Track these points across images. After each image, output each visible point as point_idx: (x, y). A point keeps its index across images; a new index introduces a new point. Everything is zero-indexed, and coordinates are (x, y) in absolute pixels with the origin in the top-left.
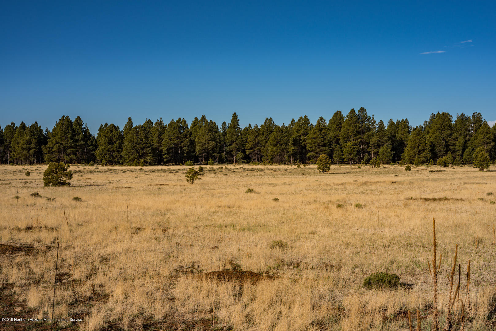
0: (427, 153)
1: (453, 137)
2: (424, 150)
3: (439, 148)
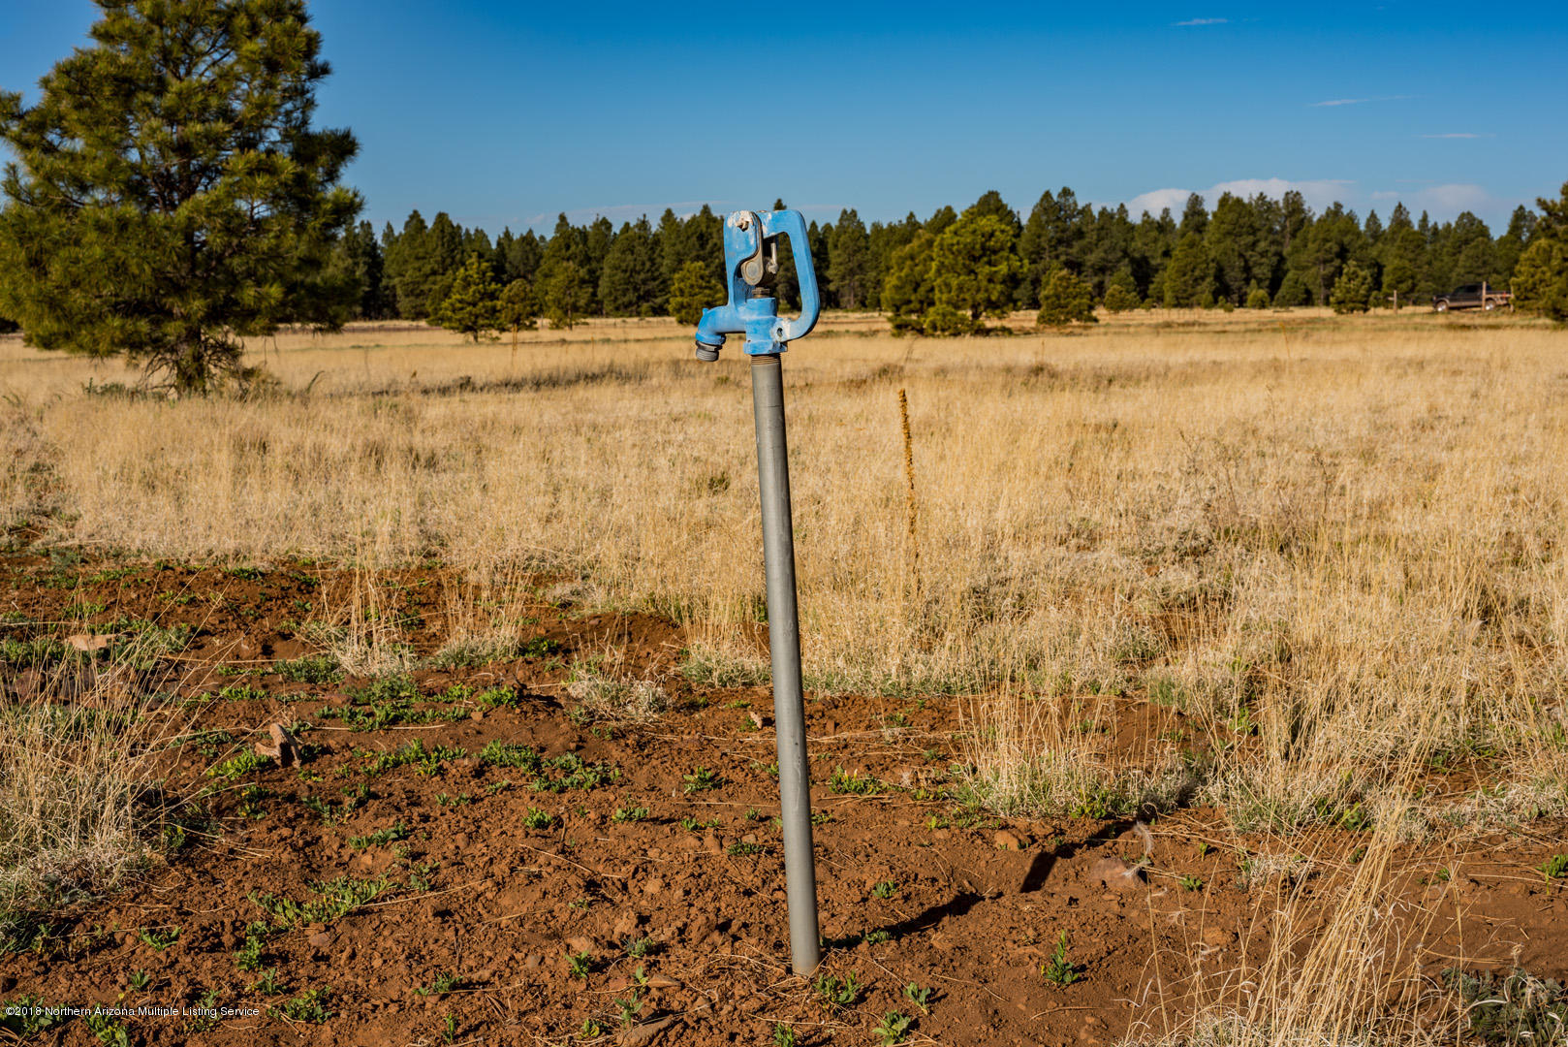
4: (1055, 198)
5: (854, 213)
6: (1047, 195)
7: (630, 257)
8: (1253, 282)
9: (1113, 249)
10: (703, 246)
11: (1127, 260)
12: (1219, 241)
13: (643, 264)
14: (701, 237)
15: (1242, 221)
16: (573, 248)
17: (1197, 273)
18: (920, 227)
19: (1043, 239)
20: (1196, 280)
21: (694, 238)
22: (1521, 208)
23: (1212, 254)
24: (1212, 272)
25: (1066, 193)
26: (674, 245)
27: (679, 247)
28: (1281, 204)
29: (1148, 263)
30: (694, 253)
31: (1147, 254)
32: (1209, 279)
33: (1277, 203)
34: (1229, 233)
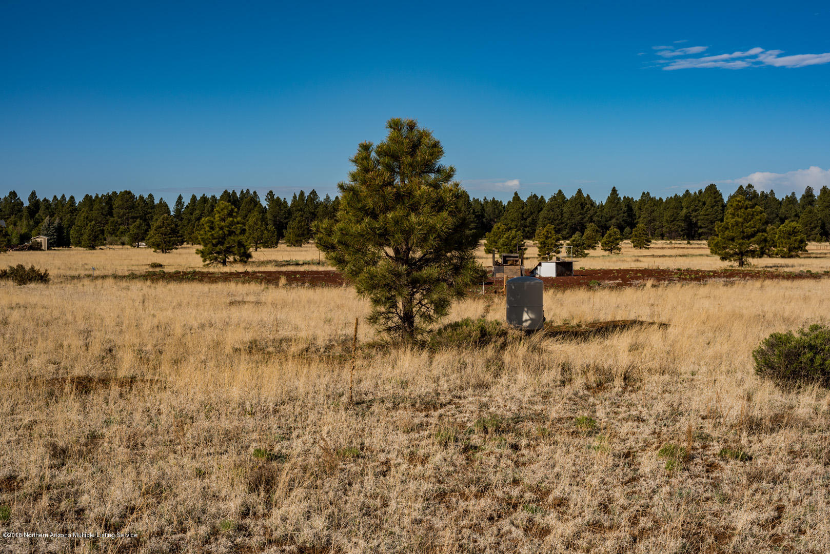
4: (745, 188)
5: (648, 193)
7: (552, 213)
9: (772, 213)
10: (582, 208)
11: (778, 219)
12: (823, 210)
13: (558, 216)
14: (582, 204)
16: (525, 208)
17: (812, 225)
20: (812, 228)
21: (579, 205)
23: (819, 216)
24: (819, 225)
26: (569, 208)
27: (572, 209)
30: (579, 212)
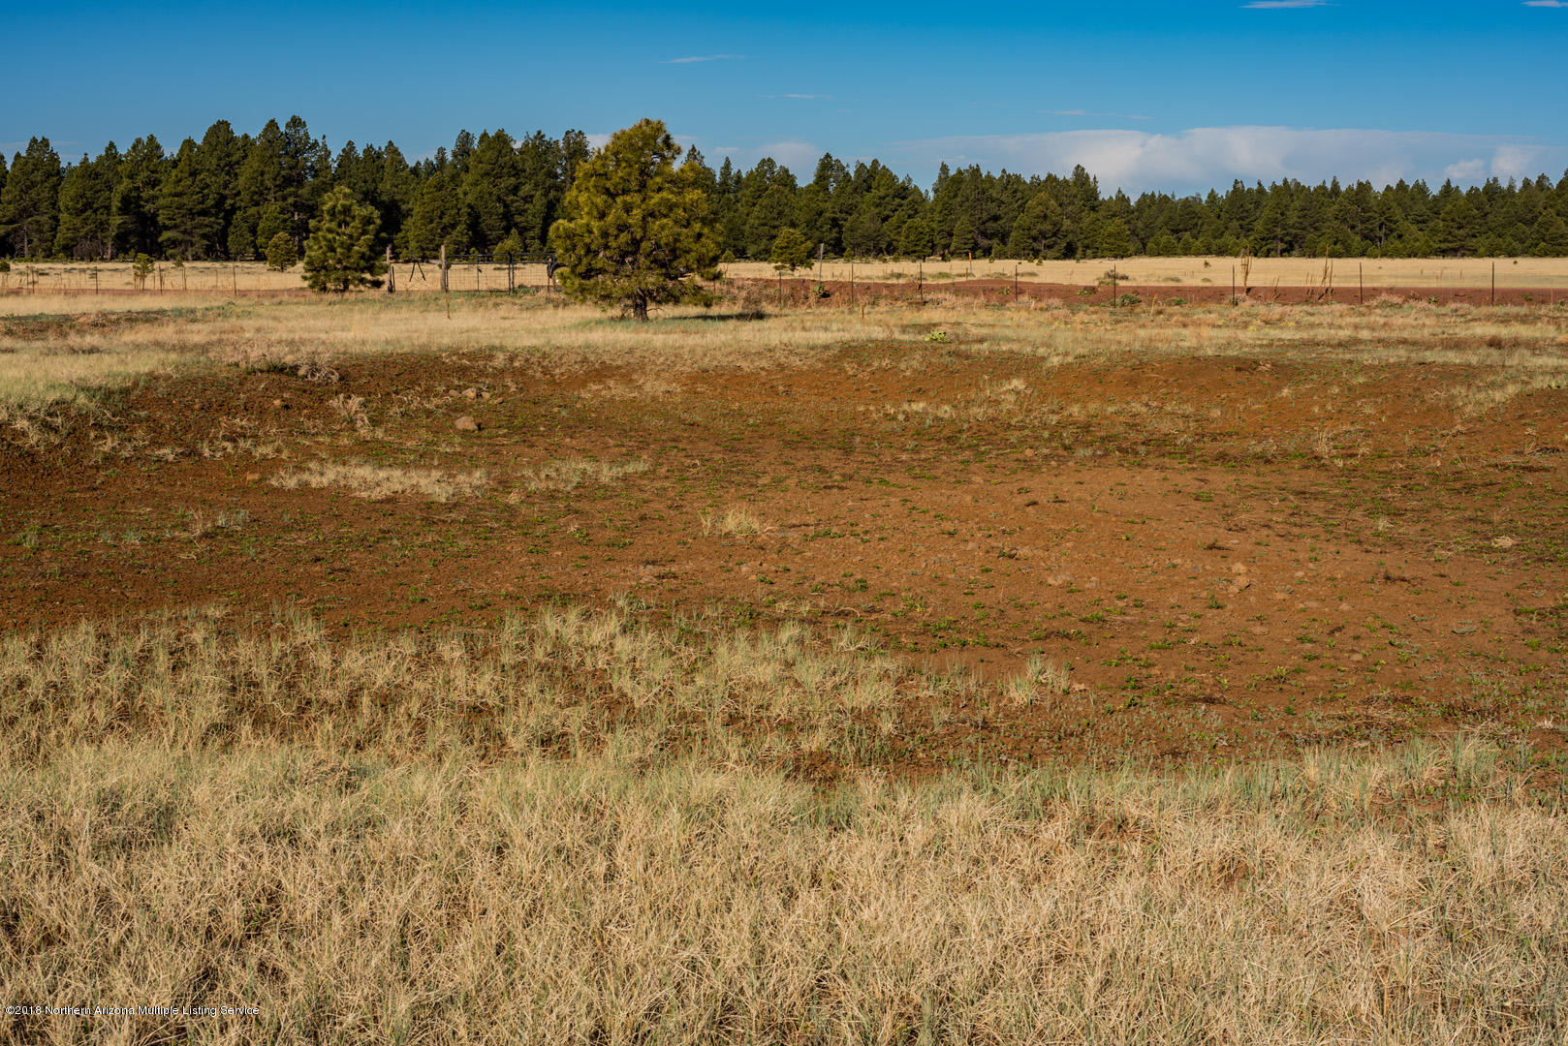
0: (460, 233)
1: (521, 193)
2: (453, 226)
3: (491, 222)
6: (272, 124)
8: (513, 230)
15: (501, 161)
18: (121, 162)
19: (266, 176)
22: (828, 156)
25: (296, 122)
28: (561, 145)
29: (398, 208)
31: (397, 197)
32: (460, 227)
33: (557, 142)
34: (487, 174)
